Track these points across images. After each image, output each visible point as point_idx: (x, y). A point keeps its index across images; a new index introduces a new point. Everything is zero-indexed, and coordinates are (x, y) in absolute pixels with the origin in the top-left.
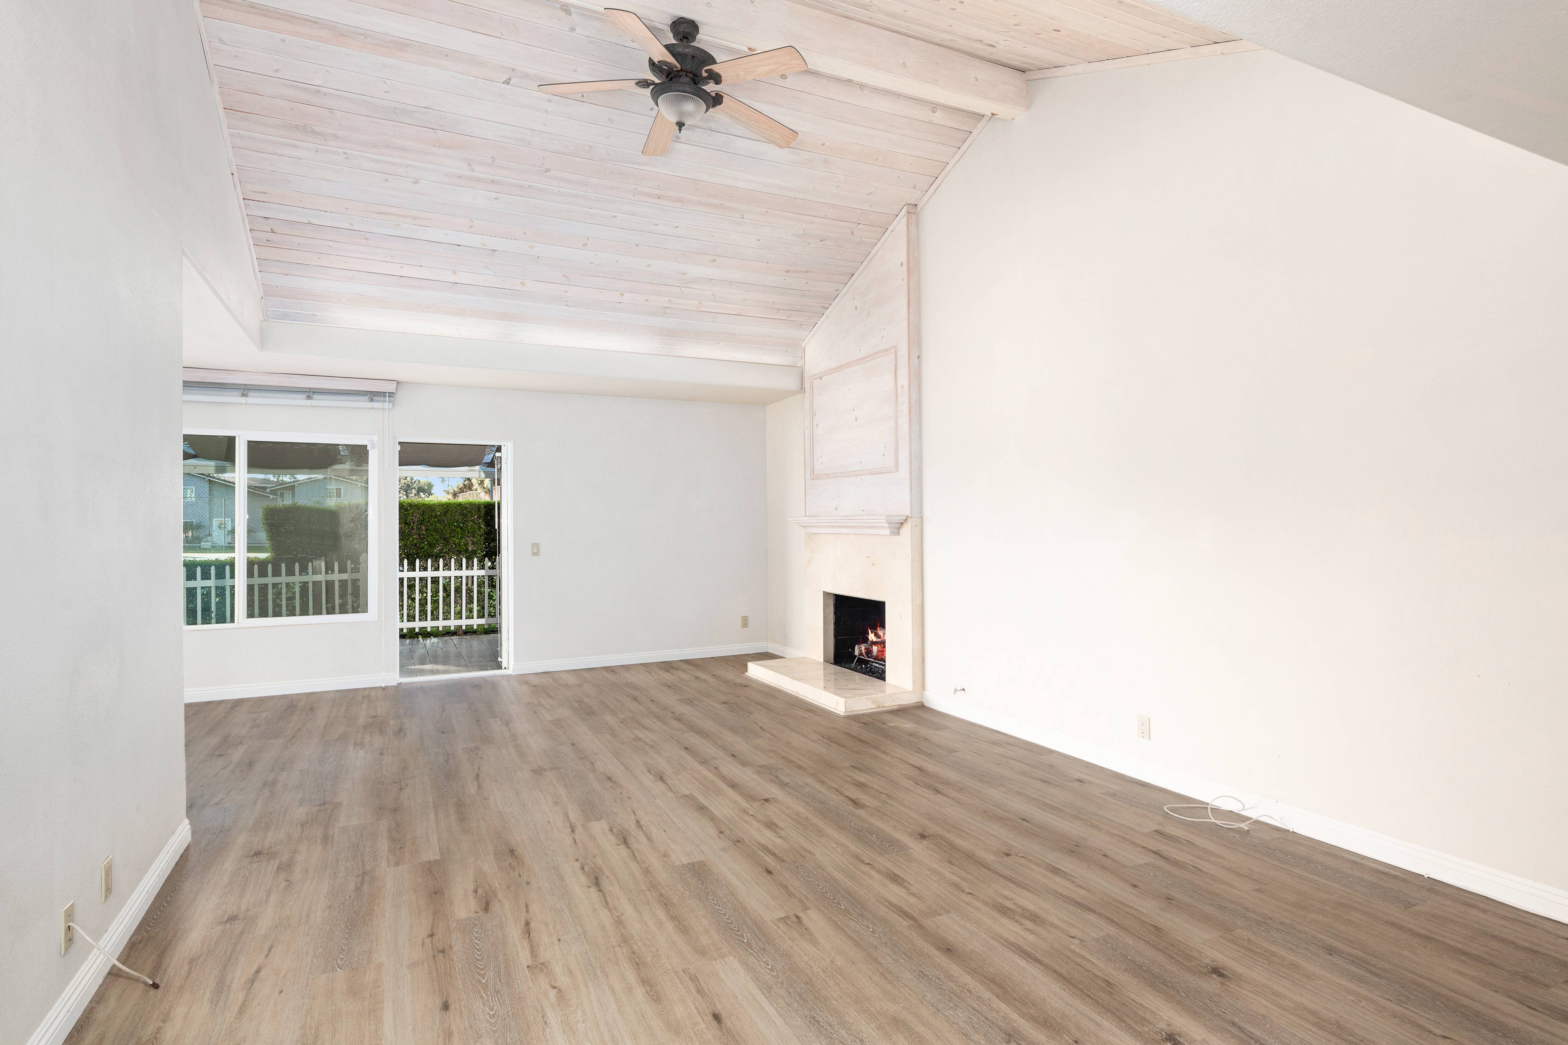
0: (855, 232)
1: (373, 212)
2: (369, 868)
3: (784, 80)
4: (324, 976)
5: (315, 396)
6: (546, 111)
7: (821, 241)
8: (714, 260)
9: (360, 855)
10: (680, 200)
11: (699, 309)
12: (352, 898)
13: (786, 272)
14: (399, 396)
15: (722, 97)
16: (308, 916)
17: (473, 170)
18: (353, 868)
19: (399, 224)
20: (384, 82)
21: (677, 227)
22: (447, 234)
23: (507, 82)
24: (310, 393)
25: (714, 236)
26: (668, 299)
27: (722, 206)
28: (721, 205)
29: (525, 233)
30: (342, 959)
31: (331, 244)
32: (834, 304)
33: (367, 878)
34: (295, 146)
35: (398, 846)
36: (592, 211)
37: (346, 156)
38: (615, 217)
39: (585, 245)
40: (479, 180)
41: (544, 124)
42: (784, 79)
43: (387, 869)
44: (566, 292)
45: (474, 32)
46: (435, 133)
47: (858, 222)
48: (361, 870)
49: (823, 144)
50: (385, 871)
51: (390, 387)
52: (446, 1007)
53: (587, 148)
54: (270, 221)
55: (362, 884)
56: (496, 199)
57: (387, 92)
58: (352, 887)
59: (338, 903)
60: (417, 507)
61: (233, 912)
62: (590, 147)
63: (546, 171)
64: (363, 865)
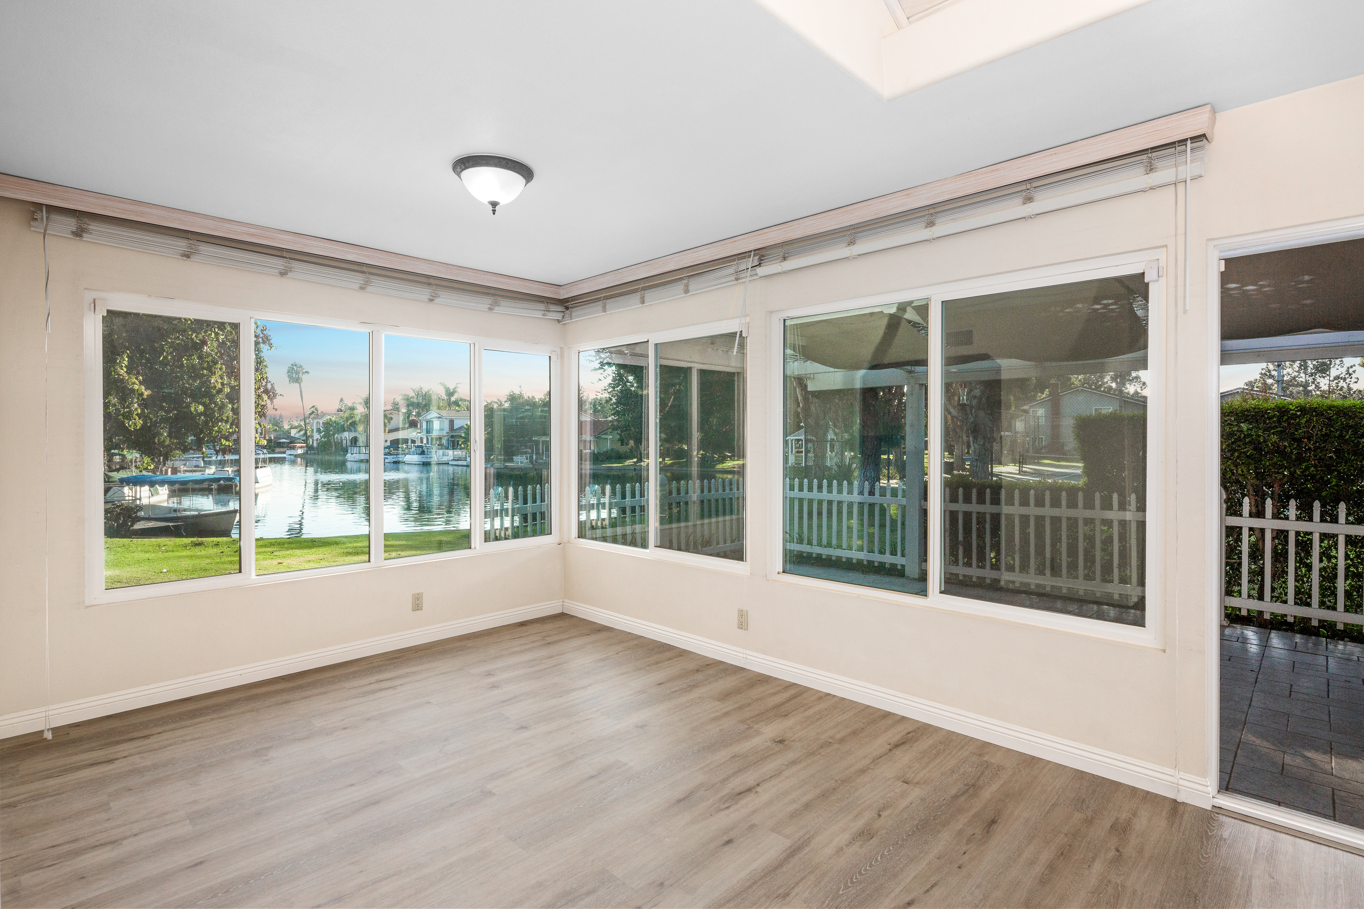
5: (1038, 194)
60: (1316, 412)
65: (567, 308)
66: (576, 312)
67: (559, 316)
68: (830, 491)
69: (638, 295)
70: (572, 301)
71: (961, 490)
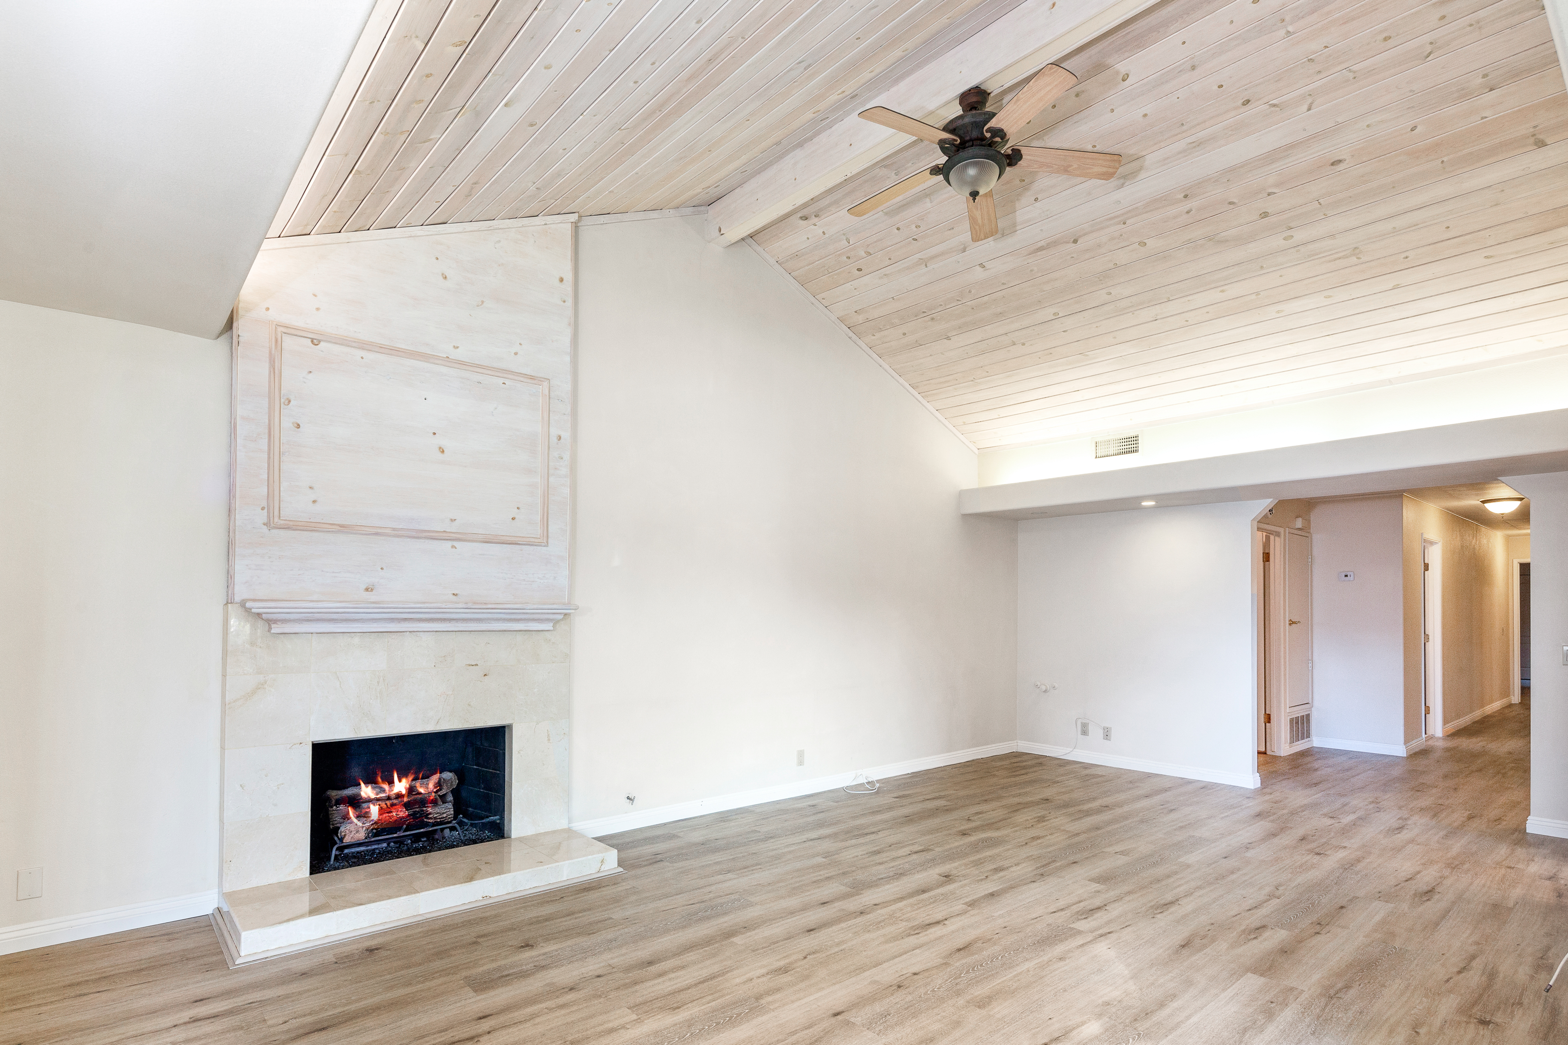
2: (1323, 1000)
4: (1409, 948)
9: (1321, 1019)
12: (1358, 983)
16: (1407, 987)
18: (1339, 1008)
30: (1392, 951)
33: (1332, 992)
35: (1272, 1005)
43: (1306, 990)
48: (1333, 1002)
50: (1309, 989)
52: (1342, 907)
55: (1340, 990)
58: (1352, 992)
59: (1373, 986)
61: (1484, 1029)
64: (1326, 1005)
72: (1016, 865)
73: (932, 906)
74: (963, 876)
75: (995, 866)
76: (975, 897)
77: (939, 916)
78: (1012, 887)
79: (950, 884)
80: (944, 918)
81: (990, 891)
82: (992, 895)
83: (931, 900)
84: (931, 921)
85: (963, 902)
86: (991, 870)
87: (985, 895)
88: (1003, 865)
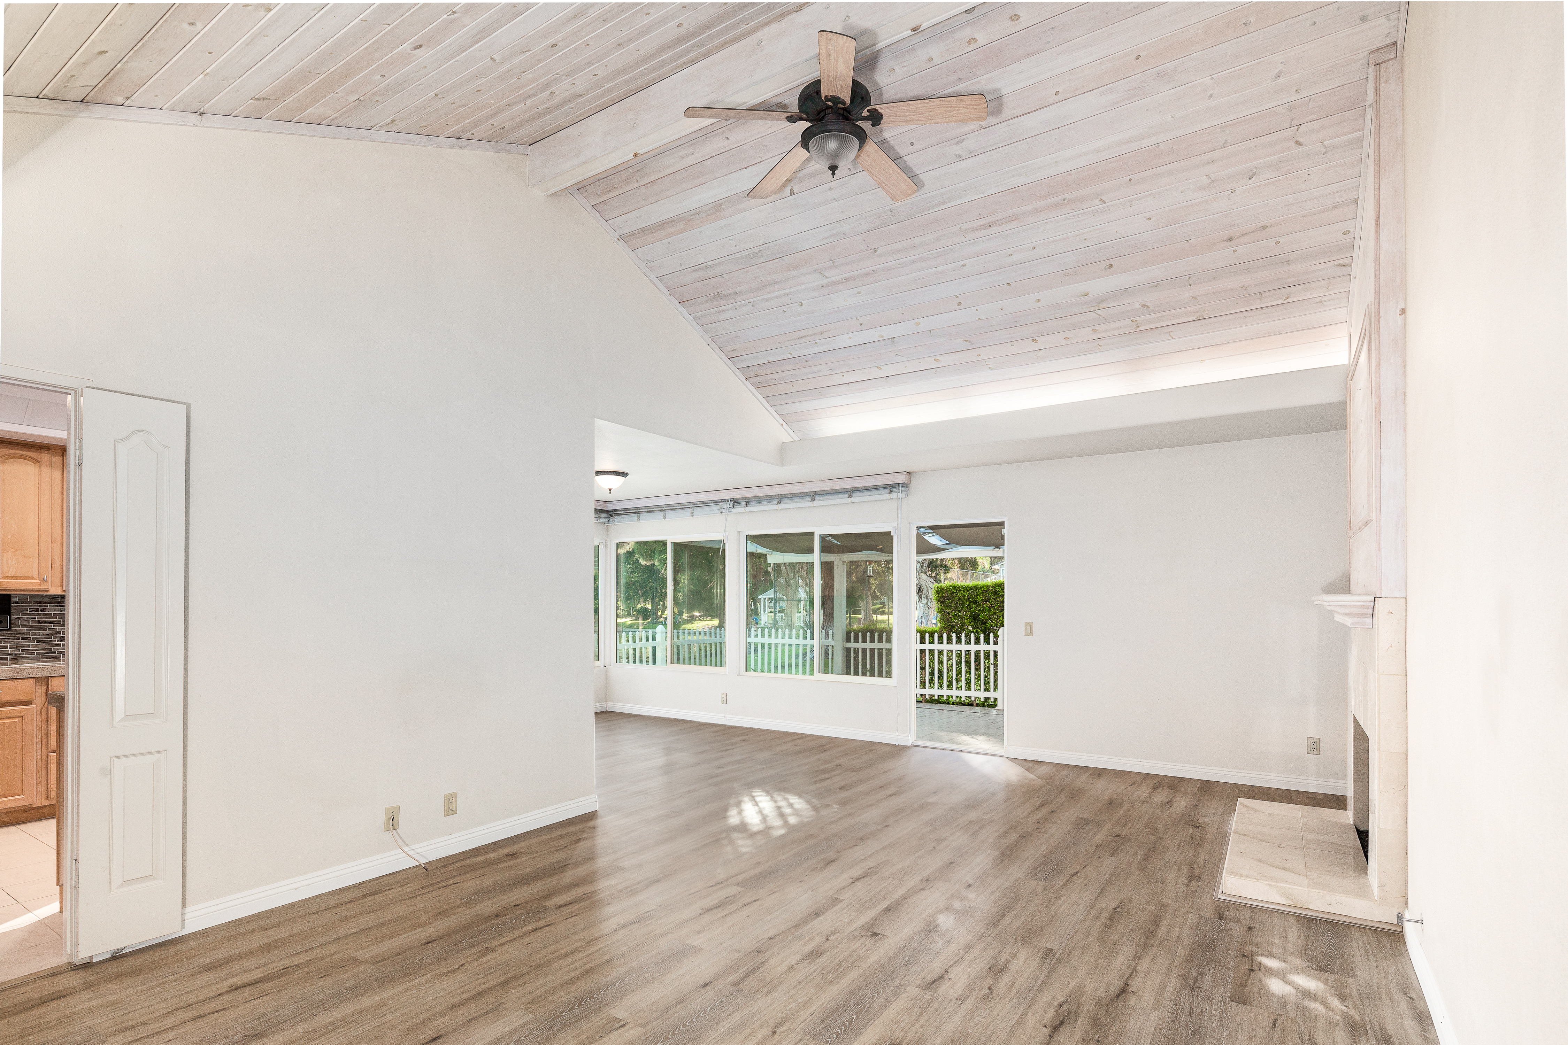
0: (1301, 140)
1: (795, 339)
3: (1018, 21)
5: (854, 494)
6: (835, 199)
7: (1250, 178)
8: (1111, 266)
10: (1013, 218)
11: (1140, 329)
13: (1227, 240)
14: (915, 484)
15: (876, 110)
17: (827, 277)
19: (816, 341)
20: (730, 239)
21: (1034, 248)
22: (850, 338)
23: (792, 193)
24: (851, 492)
25: (1086, 239)
26: (1090, 329)
27: (1066, 201)
28: (1064, 200)
29: (903, 314)
31: (791, 372)
32: (1355, 254)
34: (724, 311)
36: (940, 268)
37: (751, 304)
38: (964, 265)
39: (959, 304)
40: (836, 283)
41: (842, 212)
42: (1017, 19)
44: (979, 355)
45: (745, 168)
46: (783, 260)
47: (1295, 123)
49: (1138, 57)
51: (902, 479)
53: (889, 213)
54: (751, 369)
56: (859, 293)
57: (736, 246)
62: (891, 210)
63: (875, 251)
65: (611, 516)
66: (618, 519)
67: (606, 521)
68: (776, 637)
69: (662, 513)
70: (615, 511)
71: (868, 634)
72: (792, 967)
73: (871, 894)
74: (856, 937)
75: (822, 960)
76: (834, 909)
77: (859, 885)
78: (797, 926)
79: (866, 923)
80: (855, 883)
81: (820, 919)
82: (817, 914)
83: (876, 900)
84: (865, 880)
85: (844, 902)
86: (824, 952)
87: (824, 913)
88: (810, 963)
